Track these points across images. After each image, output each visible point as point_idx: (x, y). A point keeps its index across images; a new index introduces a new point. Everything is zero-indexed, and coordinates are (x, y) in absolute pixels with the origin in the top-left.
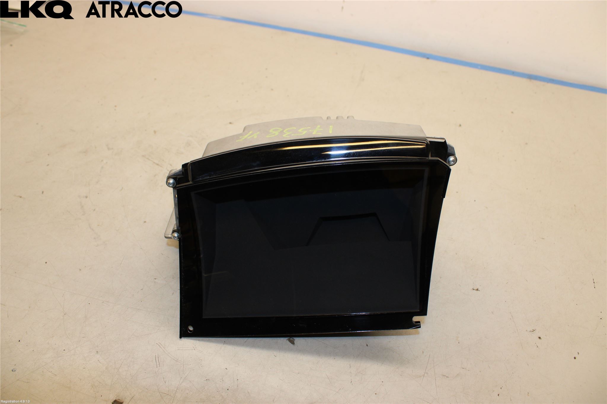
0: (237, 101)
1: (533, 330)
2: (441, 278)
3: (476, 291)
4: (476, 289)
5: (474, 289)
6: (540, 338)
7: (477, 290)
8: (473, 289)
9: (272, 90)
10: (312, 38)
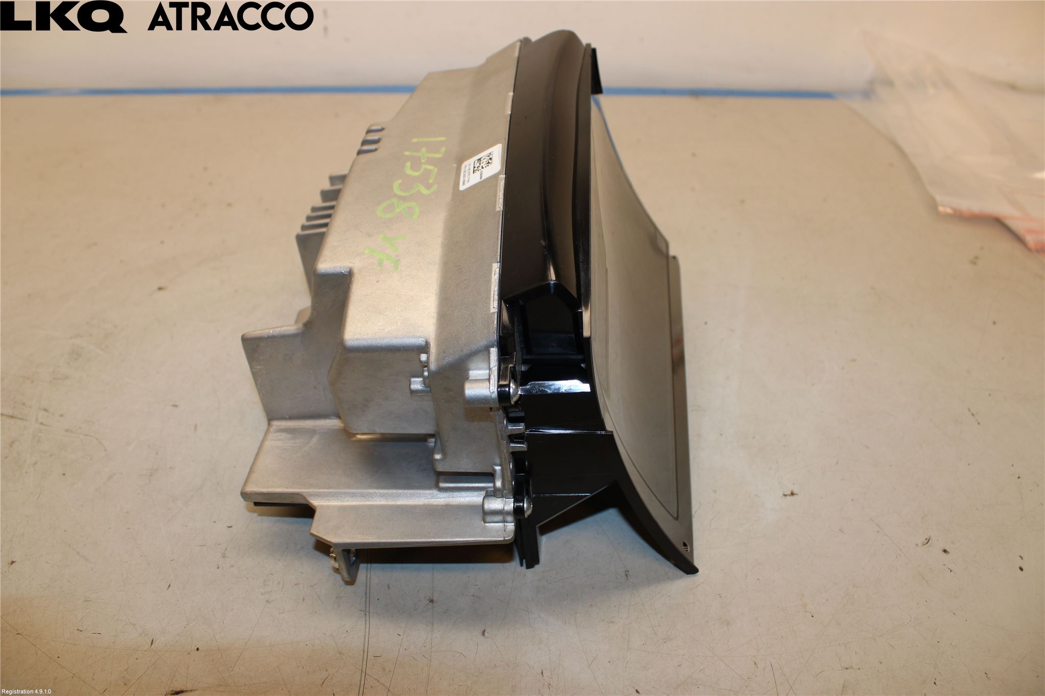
0: (162, 242)
1: (927, 541)
2: (715, 492)
3: (792, 498)
4: (789, 493)
5: (786, 493)
6: (945, 551)
7: (792, 494)
8: (785, 495)
9: (229, 205)
10: (279, 98)
